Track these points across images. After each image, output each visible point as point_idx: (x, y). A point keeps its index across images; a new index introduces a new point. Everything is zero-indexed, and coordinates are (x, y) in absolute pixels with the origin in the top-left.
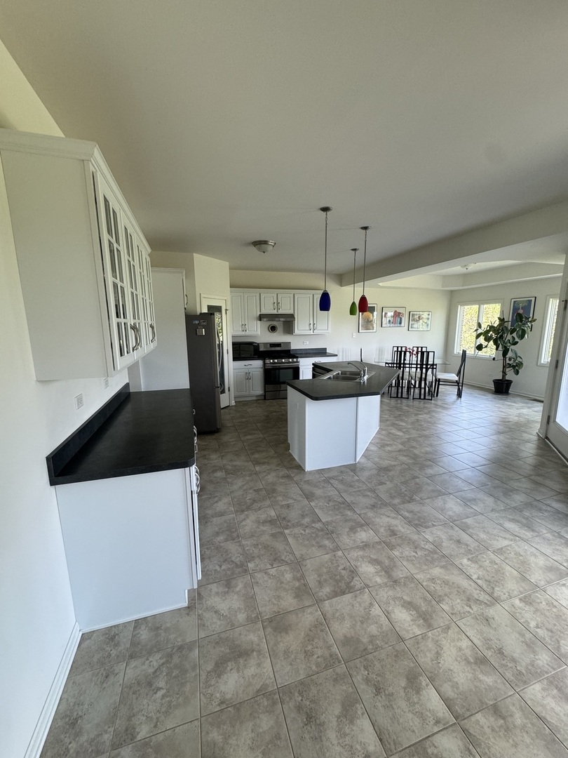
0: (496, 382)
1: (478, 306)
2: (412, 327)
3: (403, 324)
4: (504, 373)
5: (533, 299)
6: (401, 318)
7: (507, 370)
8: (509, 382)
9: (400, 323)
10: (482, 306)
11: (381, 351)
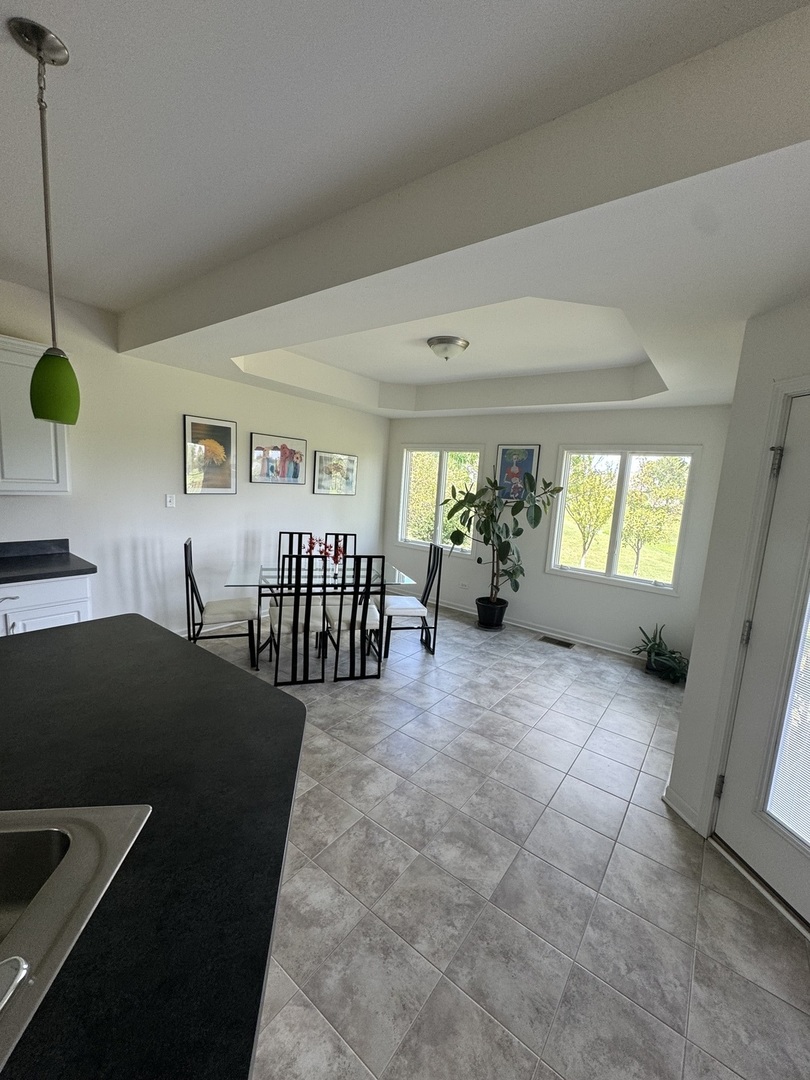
0: (483, 603)
1: (438, 453)
2: (320, 487)
3: (300, 479)
4: (495, 588)
5: (536, 449)
6: (296, 464)
7: (501, 580)
8: (503, 603)
9: (296, 475)
10: (445, 454)
11: (250, 542)
